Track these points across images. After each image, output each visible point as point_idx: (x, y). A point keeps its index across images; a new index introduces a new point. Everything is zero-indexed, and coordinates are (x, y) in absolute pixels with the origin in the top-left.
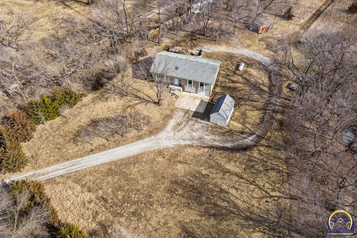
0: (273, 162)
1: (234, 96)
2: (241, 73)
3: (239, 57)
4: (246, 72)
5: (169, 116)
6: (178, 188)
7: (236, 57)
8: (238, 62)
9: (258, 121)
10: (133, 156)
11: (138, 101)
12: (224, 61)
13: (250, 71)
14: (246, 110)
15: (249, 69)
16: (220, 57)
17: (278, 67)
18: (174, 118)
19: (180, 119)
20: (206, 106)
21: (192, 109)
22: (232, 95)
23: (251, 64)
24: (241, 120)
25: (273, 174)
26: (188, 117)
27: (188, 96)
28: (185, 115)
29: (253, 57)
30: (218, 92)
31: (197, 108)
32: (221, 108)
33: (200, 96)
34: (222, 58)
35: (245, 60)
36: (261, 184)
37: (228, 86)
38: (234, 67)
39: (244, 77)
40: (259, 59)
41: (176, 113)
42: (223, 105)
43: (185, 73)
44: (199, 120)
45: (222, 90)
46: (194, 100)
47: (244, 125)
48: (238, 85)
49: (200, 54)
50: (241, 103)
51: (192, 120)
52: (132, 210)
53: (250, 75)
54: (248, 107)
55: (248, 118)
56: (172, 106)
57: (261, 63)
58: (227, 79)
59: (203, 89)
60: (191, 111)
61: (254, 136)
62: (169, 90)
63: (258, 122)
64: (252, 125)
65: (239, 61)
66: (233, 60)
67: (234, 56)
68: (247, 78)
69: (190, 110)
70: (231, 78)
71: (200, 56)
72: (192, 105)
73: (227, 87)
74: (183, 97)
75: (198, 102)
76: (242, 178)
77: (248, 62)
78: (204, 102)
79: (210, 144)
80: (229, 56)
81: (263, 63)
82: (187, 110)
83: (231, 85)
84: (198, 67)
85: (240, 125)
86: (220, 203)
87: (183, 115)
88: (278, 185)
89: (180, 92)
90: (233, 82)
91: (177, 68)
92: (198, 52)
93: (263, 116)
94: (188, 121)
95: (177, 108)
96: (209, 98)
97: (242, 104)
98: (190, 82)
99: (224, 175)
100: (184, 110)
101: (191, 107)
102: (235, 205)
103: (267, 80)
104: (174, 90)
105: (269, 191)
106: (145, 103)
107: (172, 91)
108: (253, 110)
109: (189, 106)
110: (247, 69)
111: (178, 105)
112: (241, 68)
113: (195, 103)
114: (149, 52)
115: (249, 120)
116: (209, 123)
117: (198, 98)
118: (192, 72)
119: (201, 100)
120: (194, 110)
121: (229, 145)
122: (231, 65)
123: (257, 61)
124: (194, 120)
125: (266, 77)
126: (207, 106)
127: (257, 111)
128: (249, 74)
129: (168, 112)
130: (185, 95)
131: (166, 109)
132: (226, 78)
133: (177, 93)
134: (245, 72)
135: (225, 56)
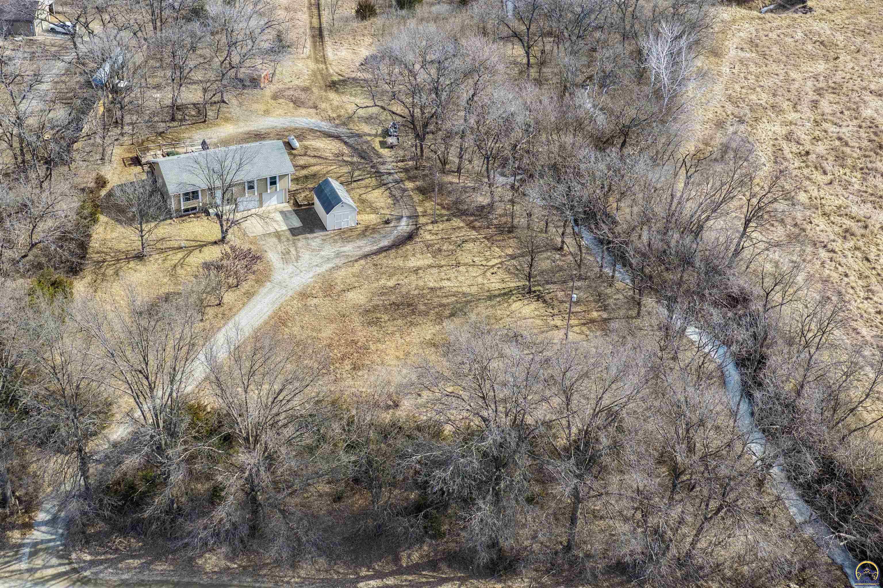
0: (457, 234)
2: (303, 152)
6: (379, 315)
9: (390, 201)
10: (271, 318)
11: (181, 253)
13: (311, 145)
15: (307, 143)
17: (342, 127)
18: (268, 250)
19: (279, 246)
20: (295, 216)
21: (281, 227)
23: (301, 134)
24: (367, 209)
25: (469, 246)
26: (288, 240)
28: (280, 241)
29: (293, 125)
31: (287, 224)
32: (340, 196)
33: (270, 208)
36: (469, 260)
37: (301, 176)
39: (312, 155)
40: (303, 124)
41: (263, 243)
42: (337, 190)
44: (308, 235)
45: (297, 184)
47: (377, 214)
51: (298, 240)
52: (348, 367)
53: (316, 149)
59: (276, 190)
60: (282, 231)
61: (405, 219)
63: (392, 202)
64: (388, 208)
68: (316, 155)
69: (280, 230)
72: (274, 224)
75: (278, 216)
76: (442, 267)
79: (360, 253)
82: (275, 232)
83: (304, 172)
85: (373, 216)
86: (445, 301)
88: (488, 253)
90: (305, 167)
93: (390, 193)
94: (294, 243)
95: (255, 236)
96: (289, 205)
98: (251, 186)
99: (417, 274)
100: (269, 234)
101: (277, 226)
102: (464, 294)
105: (484, 263)
106: (198, 250)
108: (370, 191)
109: (271, 227)
110: (304, 144)
111: (252, 233)
113: (277, 219)
115: (378, 204)
116: (327, 233)
119: (280, 212)
120: (285, 228)
121: (385, 243)
124: (301, 239)
126: (298, 215)
127: (376, 191)
128: (313, 148)
134: (307, 149)
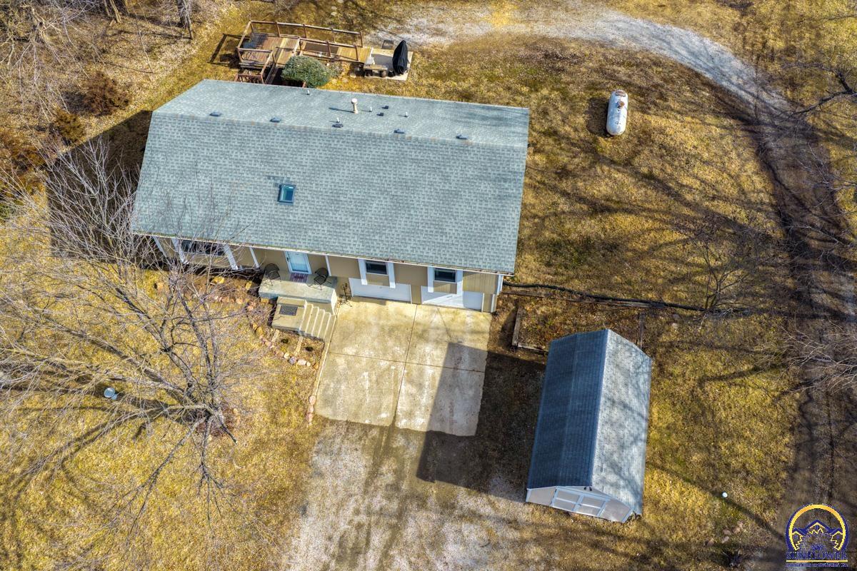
1: (620, 295)
2: (624, 151)
3: (590, 57)
4: (642, 137)
5: (282, 492)
7: (577, 60)
8: (592, 86)
9: (784, 448)
11: (89, 415)
12: (525, 89)
13: (662, 131)
14: (701, 382)
15: (655, 121)
16: (498, 71)
17: (780, 89)
18: (314, 509)
19: (352, 505)
20: (479, 378)
21: (410, 415)
22: (609, 293)
23: (656, 86)
24: (696, 457)
26: (395, 487)
27: (375, 330)
28: (374, 473)
30: (531, 280)
31: (436, 408)
32: (597, 452)
33: (436, 319)
34: (512, 72)
35: (622, 69)
37: (574, 236)
38: (581, 120)
39: (645, 170)
40: (684, 53)
41: (324, 462)
42: (602, 416)
43: (341, 217)
44: (466, 499)
45: (548, 264)
46: (410, 350)
47: (718, 495)
48: (625, 222)
49: (397, 65)
50: (664, 338)
51: (422, 502)
53: (668, 152)
54: (705, 356)
55: (728, 435)
56: (295, 416)
57: (698, 75)
58: (564, 194)
59: (452, 288)
60: (407, 433)
62: (267, 310)
63: (788, 455)
64: (764, 481)
65: (595, 77)
66: (565, 78)
67: (567, 53)
68: (656, 172)
69: (402, 424)
70: (580, 184)
71: (403, 77)
72: (405, 388)
73: (572, 244)
74: (347, 336)
75: (432, 359)
77: (637, 80)
78: (466, 356)
80: (539, 55)
81: (708, 75)
82: (382, 429)
83: (590, 227)
84: (409, 171)
85: (696, 500)
87: (363, 473)
89: (329, 309)
90: (599, 208)
91: (287, 195)
92: (390, 54)
93: (802, 409)
94: (401, 514)
95: (326, 420)
96: (486, 326)
97: (671, 345)
98: (376, 268)
100: (366, 428)
101: (403, 405)
103: (751, 166)
104: (291, 310)
106: (134, 425)
107: (282, 321)
108: (741, 374)
109: (388, 400)
110: (645, 122)
111: (328, 401)
112: (621, 122)
113: (421, 373)
114: (140, 85)
115: (739, 447)
116: (522, 513)
117: (432, 335)
118: (378, 206)
119: (451, 345)
120: (420, 423)
122: (563, 109)
123: (675, 66)
124: (432, 501)
125: (746, 155)
126: (488, 382)
127: (761, 380)
128: (662, 146)
129: (276, 466)
130: (360, 326)
131: (260, 445)
132: (554, 189)
133: (310, 322)
134: (641, 143)
135: (521, 60)
